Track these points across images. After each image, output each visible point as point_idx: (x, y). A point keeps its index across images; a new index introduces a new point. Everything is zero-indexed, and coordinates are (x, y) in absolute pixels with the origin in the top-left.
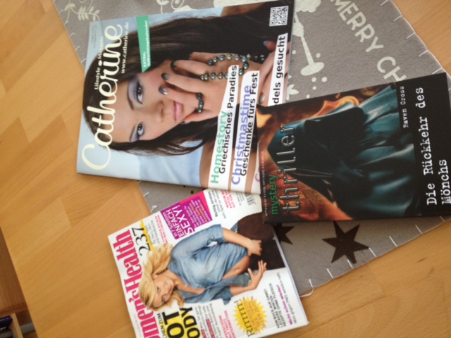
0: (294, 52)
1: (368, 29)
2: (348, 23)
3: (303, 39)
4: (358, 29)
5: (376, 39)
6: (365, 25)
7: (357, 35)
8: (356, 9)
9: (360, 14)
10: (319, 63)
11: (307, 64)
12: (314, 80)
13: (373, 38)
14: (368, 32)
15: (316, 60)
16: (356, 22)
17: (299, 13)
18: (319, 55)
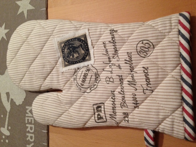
0: (2, 116)
1: (32, 136)
2: (27, 125)
3: (8, 114)
4: (29, 132)
5: (33, 144)
6: (32, 133)
7: (27, 134)
8: (33, 123)
9: (33, 126)
10: (8, 132)
11: (4, 127)
12: (4, 137)
13: (32, 142)
14: (31, 137)
15: (8, 129)
16: (30, 128)
17: (12, 100)
18: (10, 128)
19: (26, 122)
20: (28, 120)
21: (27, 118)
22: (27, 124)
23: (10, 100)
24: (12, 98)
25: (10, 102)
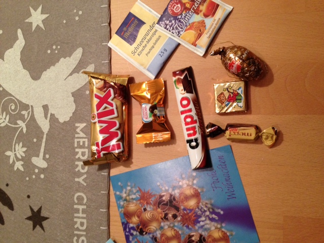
0: (35, 140)
4: (79, 160)
5: (85, 176)
10: (45, 162)
12: (37, 171)
13: (83, 174)
14: (83, 167)
15: (44, 158)
16: (81, 154)
17: (52, 115)
18: (47, 156)
19: (76, 145)
20: (78, 142)
21: (76, 140)
22: (77, 148)
23: (49, 115)
24: (52, 113)
25: (48, 118)
